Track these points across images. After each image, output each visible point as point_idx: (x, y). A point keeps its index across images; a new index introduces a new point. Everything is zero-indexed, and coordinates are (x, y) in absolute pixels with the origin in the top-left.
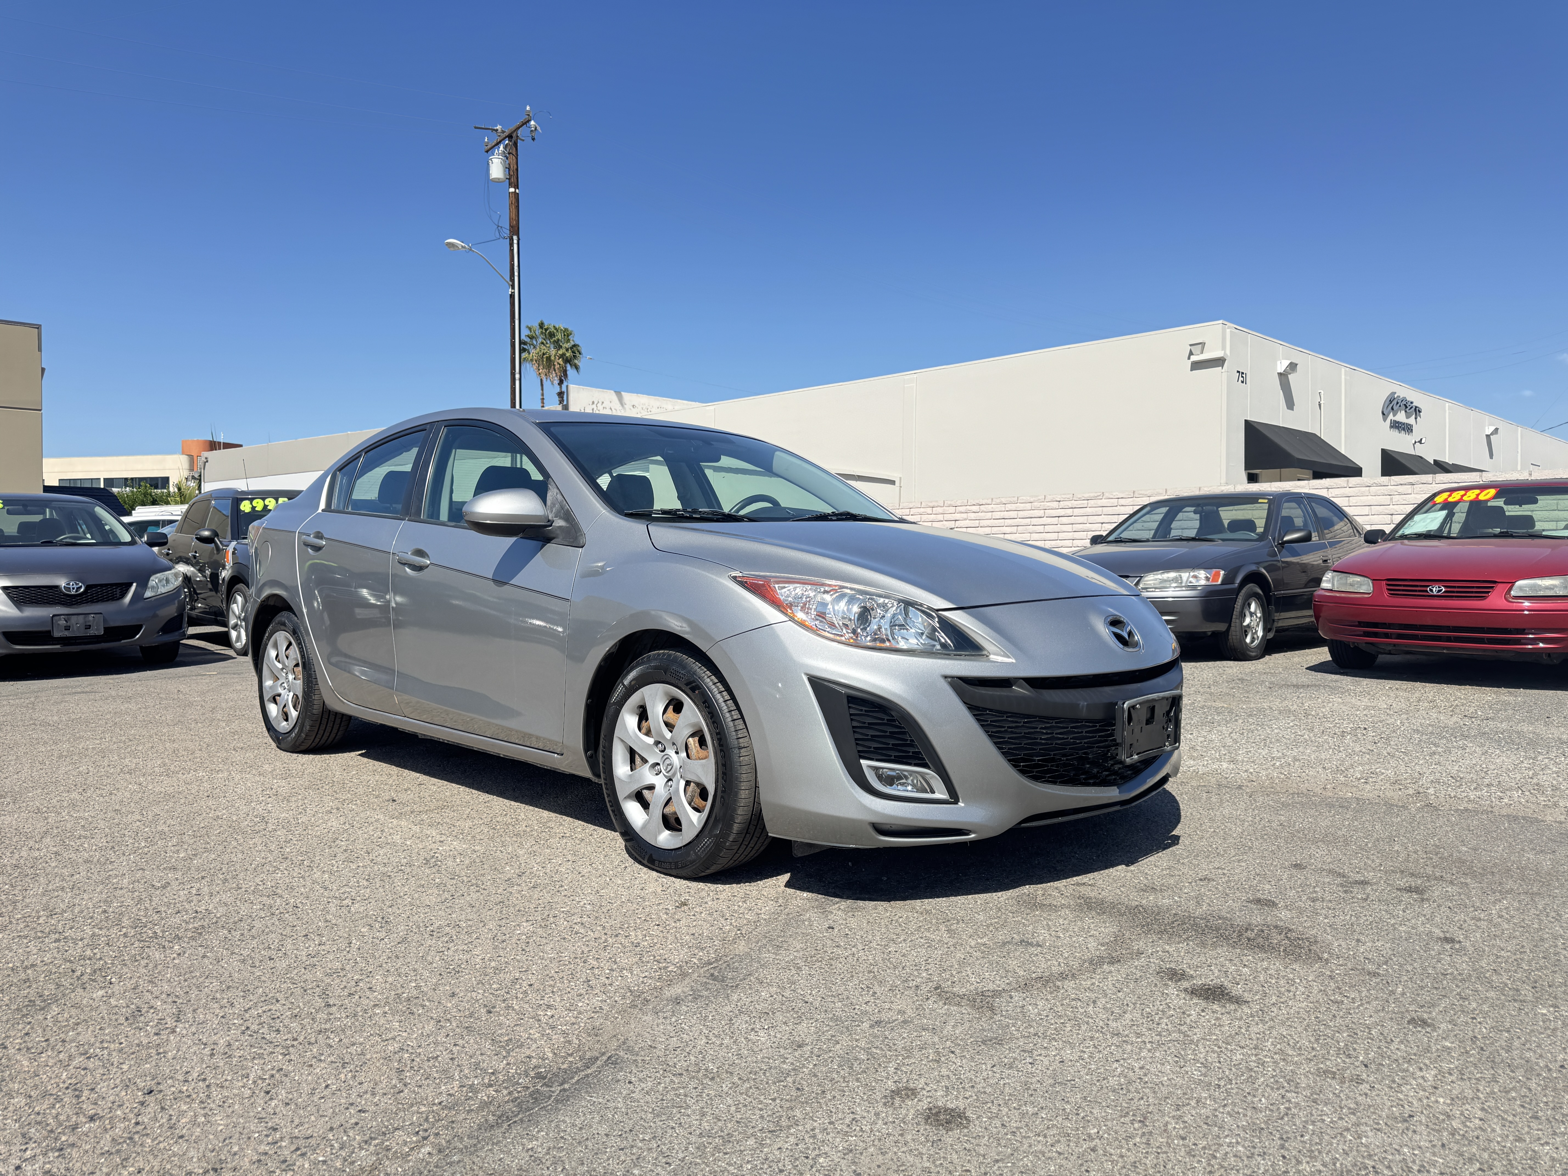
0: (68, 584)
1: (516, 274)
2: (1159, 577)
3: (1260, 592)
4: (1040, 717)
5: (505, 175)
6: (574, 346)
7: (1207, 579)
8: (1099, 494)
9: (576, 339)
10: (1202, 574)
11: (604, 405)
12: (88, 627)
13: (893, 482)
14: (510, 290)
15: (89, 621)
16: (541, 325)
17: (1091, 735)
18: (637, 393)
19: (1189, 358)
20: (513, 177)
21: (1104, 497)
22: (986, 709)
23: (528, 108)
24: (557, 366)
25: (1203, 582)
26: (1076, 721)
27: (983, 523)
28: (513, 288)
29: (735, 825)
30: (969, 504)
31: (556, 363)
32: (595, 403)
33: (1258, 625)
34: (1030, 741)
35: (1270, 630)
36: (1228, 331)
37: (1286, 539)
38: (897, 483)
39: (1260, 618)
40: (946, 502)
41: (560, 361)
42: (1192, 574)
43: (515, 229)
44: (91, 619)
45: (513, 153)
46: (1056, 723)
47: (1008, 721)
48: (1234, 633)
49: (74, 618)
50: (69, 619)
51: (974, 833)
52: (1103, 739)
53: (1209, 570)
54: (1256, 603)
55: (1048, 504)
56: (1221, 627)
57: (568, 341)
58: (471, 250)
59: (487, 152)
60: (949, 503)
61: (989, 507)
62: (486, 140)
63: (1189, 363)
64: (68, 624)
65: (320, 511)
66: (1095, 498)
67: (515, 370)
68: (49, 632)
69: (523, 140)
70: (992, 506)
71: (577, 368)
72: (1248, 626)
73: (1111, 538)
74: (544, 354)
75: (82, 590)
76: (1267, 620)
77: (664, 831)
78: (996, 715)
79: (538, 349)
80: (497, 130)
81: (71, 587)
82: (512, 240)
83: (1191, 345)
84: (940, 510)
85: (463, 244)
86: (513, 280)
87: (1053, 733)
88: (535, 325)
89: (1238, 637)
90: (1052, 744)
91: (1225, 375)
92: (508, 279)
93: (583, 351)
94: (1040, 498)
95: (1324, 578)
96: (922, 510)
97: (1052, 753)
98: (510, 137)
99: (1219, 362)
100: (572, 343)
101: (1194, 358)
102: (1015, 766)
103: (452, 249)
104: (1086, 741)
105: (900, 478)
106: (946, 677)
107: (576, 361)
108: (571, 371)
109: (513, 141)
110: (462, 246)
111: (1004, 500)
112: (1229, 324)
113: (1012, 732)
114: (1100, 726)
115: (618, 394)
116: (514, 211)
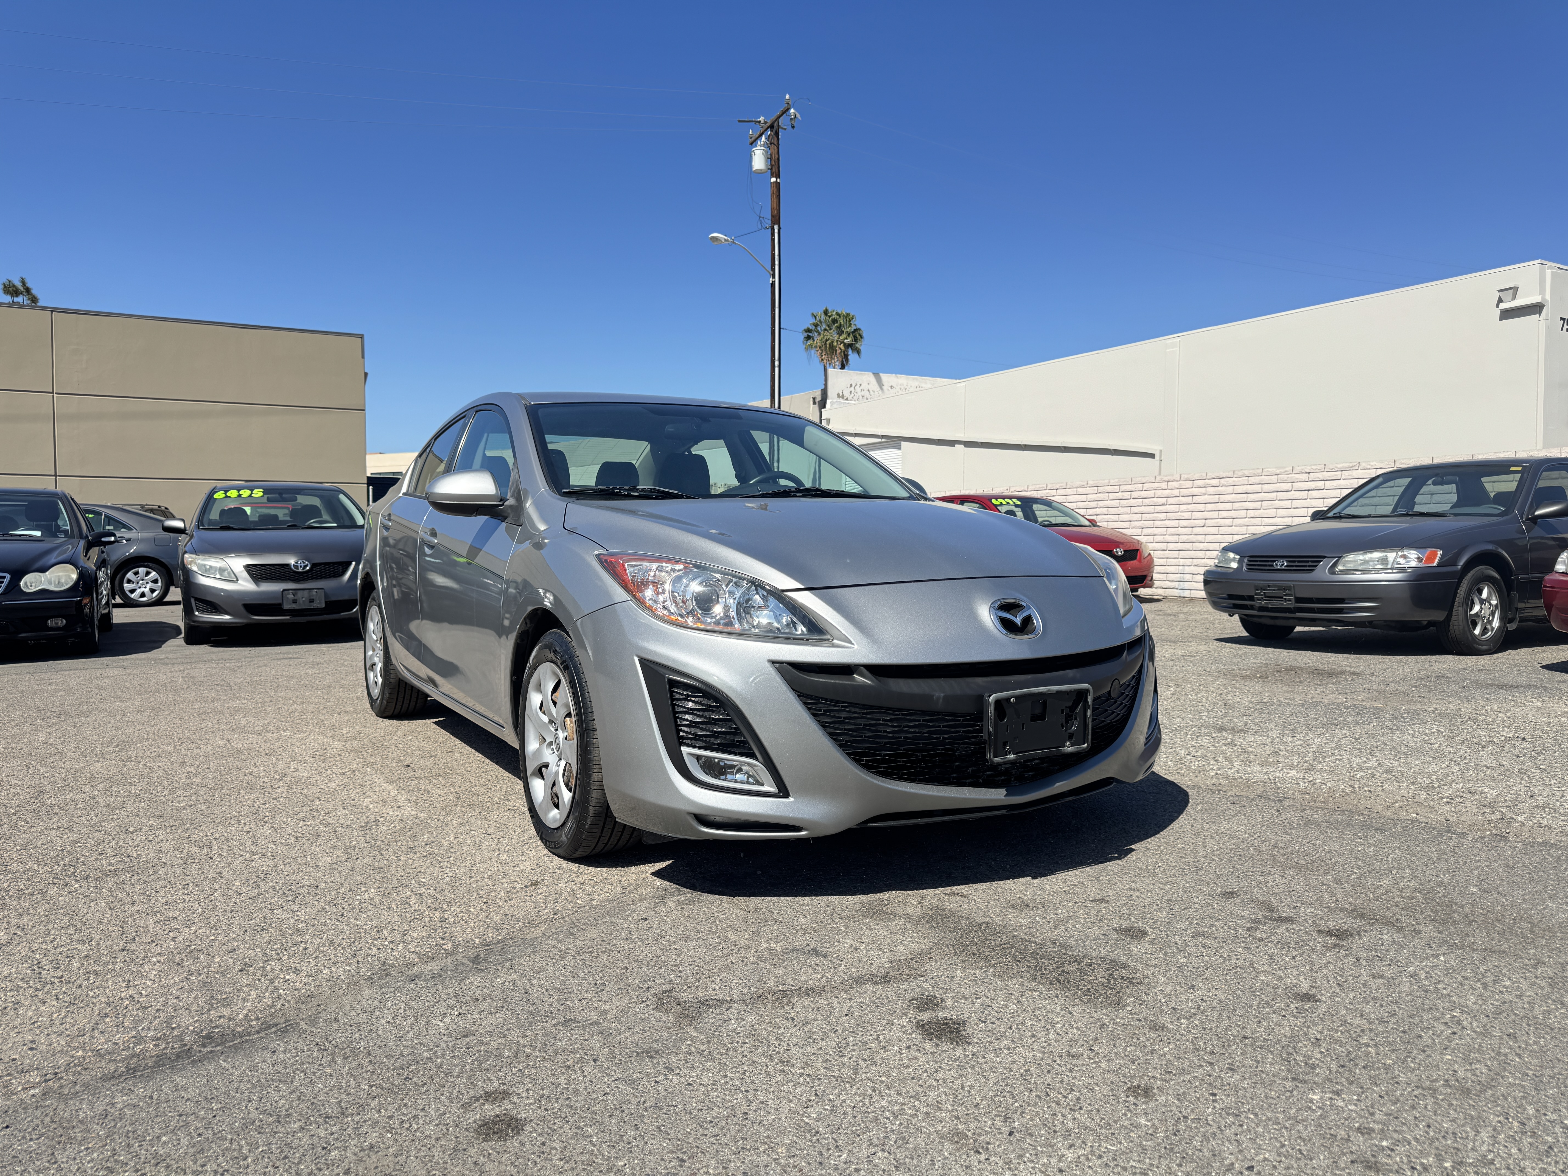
0: (297, 563)
1: (777, 263)
2: (1361, 557)
3: (1497, 576)
4: (883, 708)
5: (767, 165)
6: (855, 330)
7: (1420, 560)
8: (1355, 464)
9: (857, 323)
10: (1413, 554)
11: (861, 387)
12: (312, 601)
13: (1152, 456)
14: (771, 279)
15: (313, 596)
16: (826, 312)
17: (952, 730)
18: (896, 374)
19: (1498, 306)
20: (774, 167)
21: (1361, 467)
22: (819, 698)
23: (787, 97)
24: (839, 351)
25: (1414, 564)
26: (932, 713)
27: (1223, 498)
28: (774, 277)
29: (591, 808)
30: (1208, 477)
31: (837, 348)
32: (853, 386)
33: (1493, 614)
34: (871, 734)
35: (1511, 621)
36: (1548, 272)
37: (1537, 513)
38: (1157, 457)
39: (1496, 606)
40: (1183, 476)
41: (842, 346)
42: (1400, 554)
43: (776, 219)
44: (314, 593)
45: (774, 143)
46: (903, 715)
47: (845, 711)
48: (1456, 623)
49: (300, 593)
50: (296, 593)
51: (806, 830)
52: (971, 735)
53: (1422, 550)
54: (1489, 587)
55: (1297, 476)
56: (1438, 616)
57: (850, 325)
58: (733, 242)
59: (752, 144)
60: (1186, 476)
61: (1230, 481)
62: (751, 133)
63: (1498, 312)
64: (296, 598)
65: (401, 495)
66: (1350, 469)
67: (774, 357)
68: (280, 605)
69: (785, 129)
70: (1234, 479)
71: (858, 352)
72: (1477, 614)
73: (1331, 514)
74: (827, 341)
75: (308, 568)
76: (1506, 608)
77: (553, 809)
78: (830, 705)
79: (822, 336)
80: (760, 122)
81: (299, 565)
82: (773, 229)
83: (1499, 291)
84: (1175, 484)
85: (726, 238)
86: (773, 270)
87: (900, 726)
88: (820, 313)
89: (1461, 628)
90: (901, 738)
91: (1543, 324)
92: (769, 268)
93: (864, 335)
94: (1287, 469)
95: (1559, 559)
96: (1156, 485)
97: (902, 748)
98: (771, 127)
99: (1536, 309)
100: (854, 327)
101: (1503, 306)
102: (856, 760)
103: (716, 243)
104: (946, 736)
105: (1161, 451)
106: (773, 662)
107: (858, 346)
108: (852, 356)
109: (774, 131)
110: (725, 240)
111: (1247, 474)
112: (1549, 264)
113: (850, 724)
114: (963, 720)
115: (877, 375)
116: (775, 201)
